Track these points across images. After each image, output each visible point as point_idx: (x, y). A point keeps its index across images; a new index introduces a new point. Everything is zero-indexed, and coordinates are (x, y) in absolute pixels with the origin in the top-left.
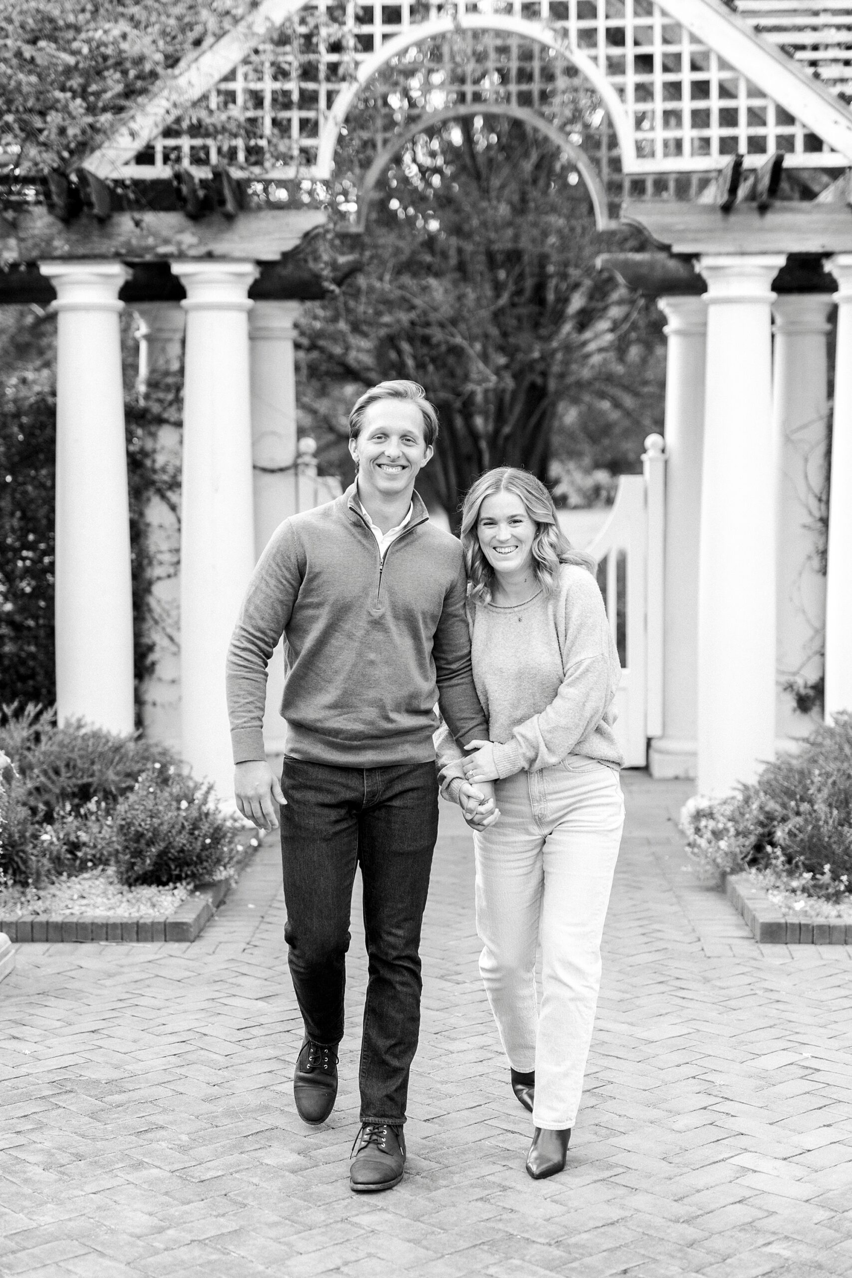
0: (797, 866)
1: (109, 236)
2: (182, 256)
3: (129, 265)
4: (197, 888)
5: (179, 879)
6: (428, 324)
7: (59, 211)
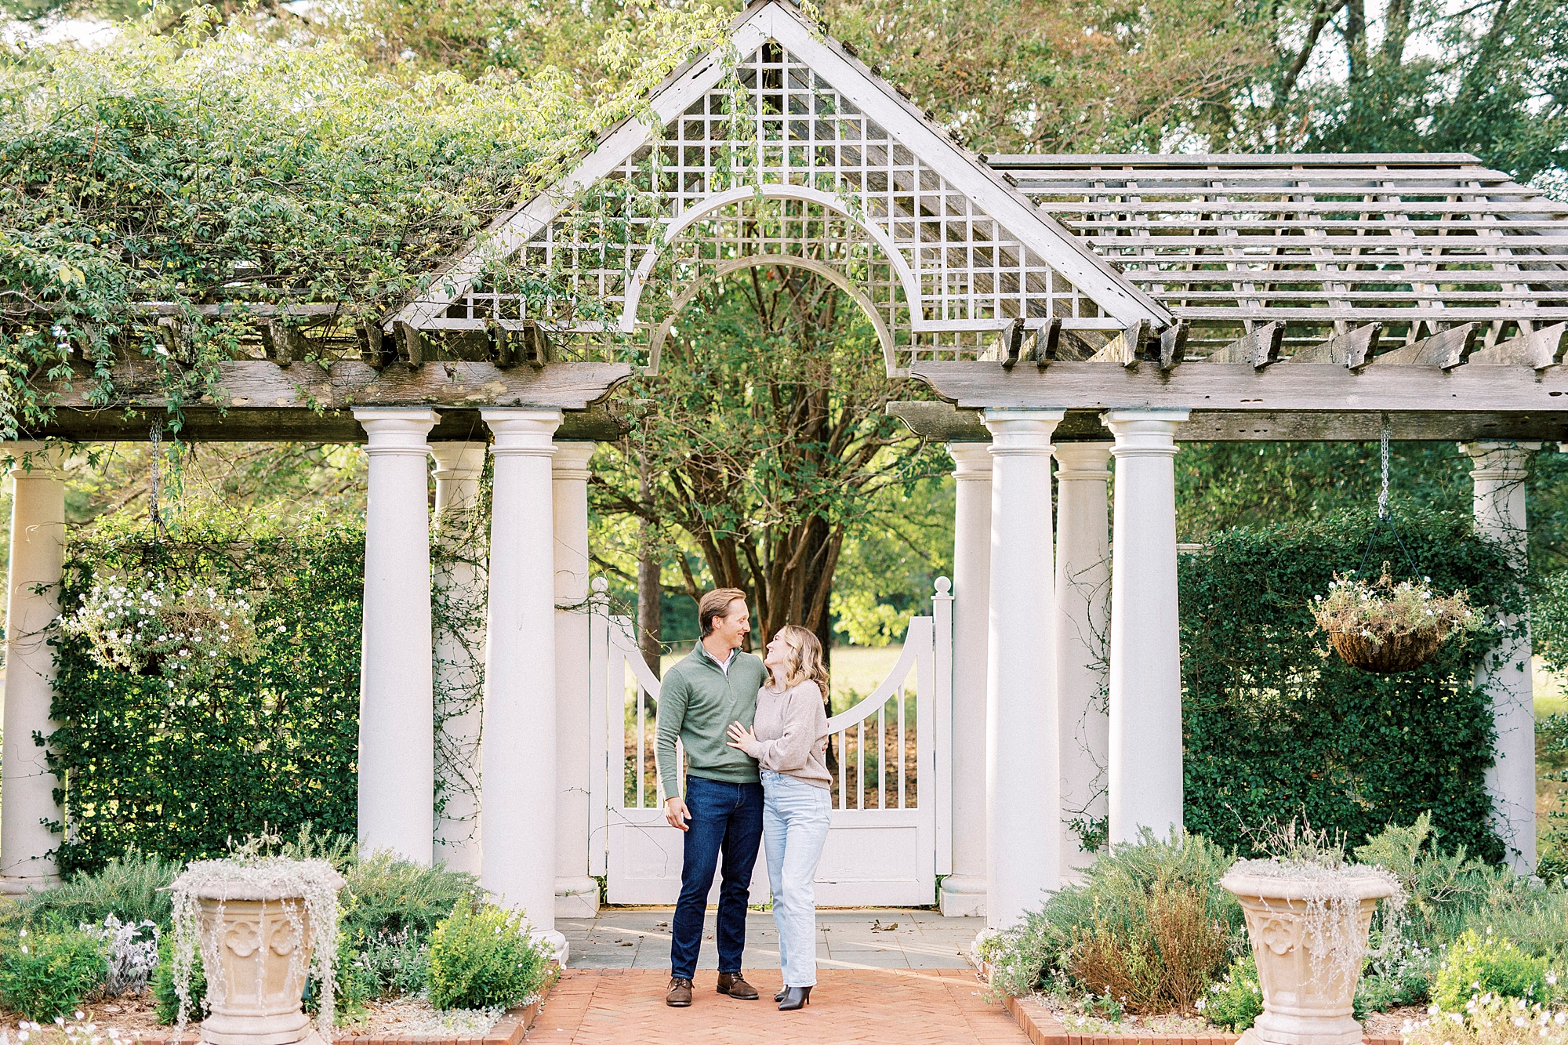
0: (1079, 989)
1: (420, 384)
2: (490, 404)
3: (438, 411)
4: (508, 1011)
5: (492, 1002)
6: (713, 460)
7: (375, 361)
